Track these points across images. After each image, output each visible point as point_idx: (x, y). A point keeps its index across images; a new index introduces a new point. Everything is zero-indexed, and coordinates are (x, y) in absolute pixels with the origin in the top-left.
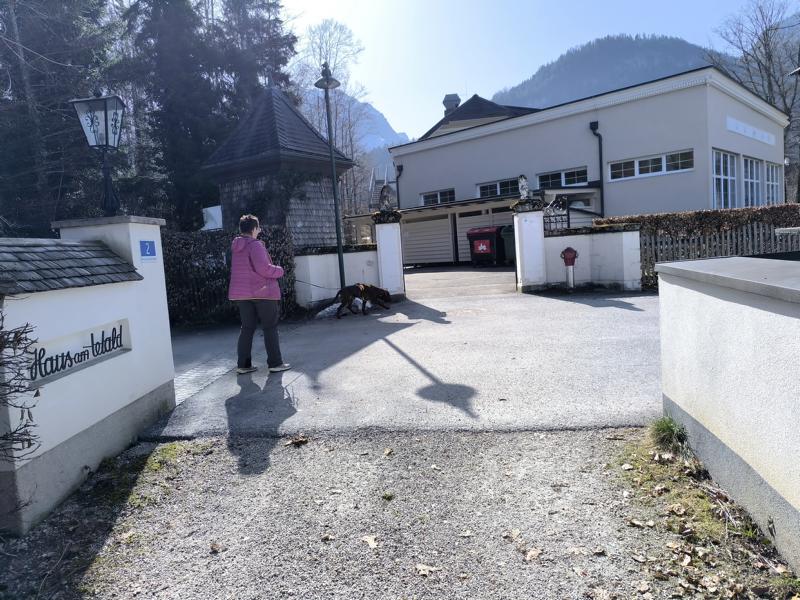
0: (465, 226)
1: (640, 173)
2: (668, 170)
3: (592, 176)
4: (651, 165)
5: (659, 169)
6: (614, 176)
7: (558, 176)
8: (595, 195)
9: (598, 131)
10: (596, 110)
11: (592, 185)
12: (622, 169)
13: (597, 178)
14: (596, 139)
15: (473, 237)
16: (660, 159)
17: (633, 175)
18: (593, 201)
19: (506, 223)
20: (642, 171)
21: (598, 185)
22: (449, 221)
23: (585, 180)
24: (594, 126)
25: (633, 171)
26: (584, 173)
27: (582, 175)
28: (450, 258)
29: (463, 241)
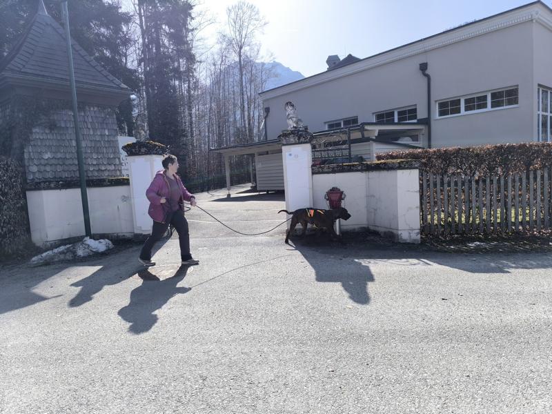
1: (466, 110)
2: (492, 107)
3: (422, 114)
4: (476, 103)
5: (485, 106)
6: (442, 113)
7: (392, 114)
8: (423, 131)
9: (427, 72)
10: (426, 52)
11: (421, 122)
12: (449, 107)
13: (425, 116)
14: (425, 79)
16: (486, 97)
17: (459, 112)
18: (421, 137)
20: (467, 109)
21: (426, 122)
23: (415, 117)
24: (423, 67)
25: (459, 109)
26: (415, 111)
27: (412, 113)
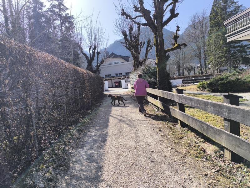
0: (114, 81)
7: (128, 73)
15: (115, 83)
19: (120, 81)
22: (111, 80)
28: (111, 86)
29: (114, 84)
